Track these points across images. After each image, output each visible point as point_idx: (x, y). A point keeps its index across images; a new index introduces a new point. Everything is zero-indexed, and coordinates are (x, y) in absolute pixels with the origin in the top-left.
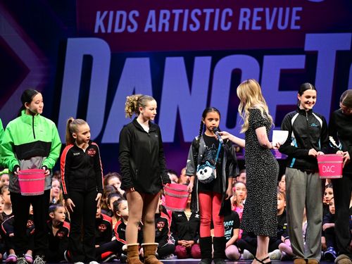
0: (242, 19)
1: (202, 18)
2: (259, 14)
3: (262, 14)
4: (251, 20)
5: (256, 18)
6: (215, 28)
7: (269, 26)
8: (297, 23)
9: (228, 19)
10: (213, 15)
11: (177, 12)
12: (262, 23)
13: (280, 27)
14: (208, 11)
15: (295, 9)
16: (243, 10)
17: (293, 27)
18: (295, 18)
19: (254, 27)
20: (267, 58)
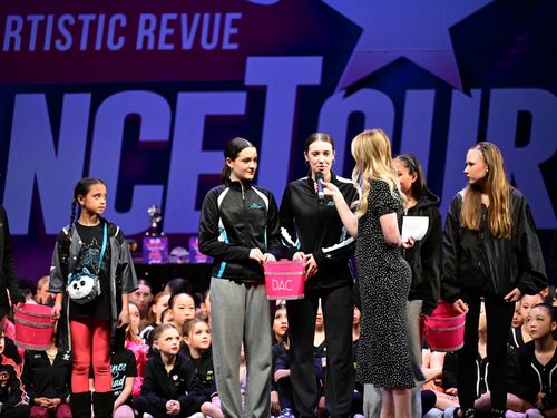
0: (142, 32)
1: (76, 30)
2: (170, 24)
3: (175, 24)
4: (157, 33)
5: (165, 31)
6: (98, 46)
7: (187, 44)
8: (233, 39)
9: (119, 31)
10: (94, 25)
11: (35, 19)
12: (175, 38)
13: (205, 45)
14: (87, 19)
15: (230, 17)
16: (143, 17)
17: (227, 45)
18: (229, 31)
19: (162, 46)
20: (183, 97)
